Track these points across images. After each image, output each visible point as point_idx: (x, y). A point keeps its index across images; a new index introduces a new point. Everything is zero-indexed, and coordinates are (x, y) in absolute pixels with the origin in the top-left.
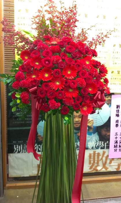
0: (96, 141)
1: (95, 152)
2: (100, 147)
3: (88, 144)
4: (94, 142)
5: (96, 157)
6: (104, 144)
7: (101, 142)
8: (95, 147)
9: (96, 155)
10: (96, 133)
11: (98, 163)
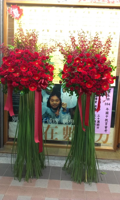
0: (68, 119)
1: (68, 126)
2: (71, 123)
3: (62, 121)
4: (67, 119)
5: (68, 130)
7: (72, 120)
8: (68, 123)
9: (69, 129)
10: (69, 113)
11: (70, 135)
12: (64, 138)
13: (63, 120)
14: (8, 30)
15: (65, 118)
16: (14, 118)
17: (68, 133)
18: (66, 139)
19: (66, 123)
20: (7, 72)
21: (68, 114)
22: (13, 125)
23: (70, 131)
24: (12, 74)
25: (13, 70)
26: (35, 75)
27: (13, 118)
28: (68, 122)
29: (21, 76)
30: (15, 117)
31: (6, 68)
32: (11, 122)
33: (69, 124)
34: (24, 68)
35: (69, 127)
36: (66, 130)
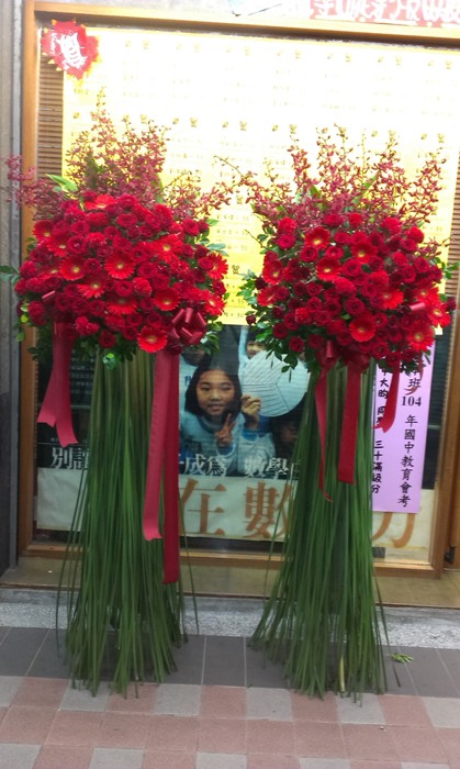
0: (265, 457)
1: (264, 484)
2: (277, 473)
3: (243, 463)
4: (261, 459)
5: (265, 499)
6: (288, 465)
7: (279, 460)
8: (264, 472)
9: (266, 493)
10: (268, 435)
11: (270, 515)
12: (250, 528)
13: (246, 461)
14: (40, 115)
15: (254, 454)
16: (58, 452)
17: (265, 511)
18: (255, 531)
19: (256, 474)
20: (53, 280)
21: (263, 438)
22: (56, 478)
23: (271, 501)
24: (72, 287)
25: (76, 270)
26: (162, 294)
27: (55, 456)
28: (266, 466)
29: (110, 295)
30: (61, 450)
31: (47, 266)
32: (45, 470)
33: (270, 474)
34: (120, 267)
35: (267, 487)
36: (255, 498)
